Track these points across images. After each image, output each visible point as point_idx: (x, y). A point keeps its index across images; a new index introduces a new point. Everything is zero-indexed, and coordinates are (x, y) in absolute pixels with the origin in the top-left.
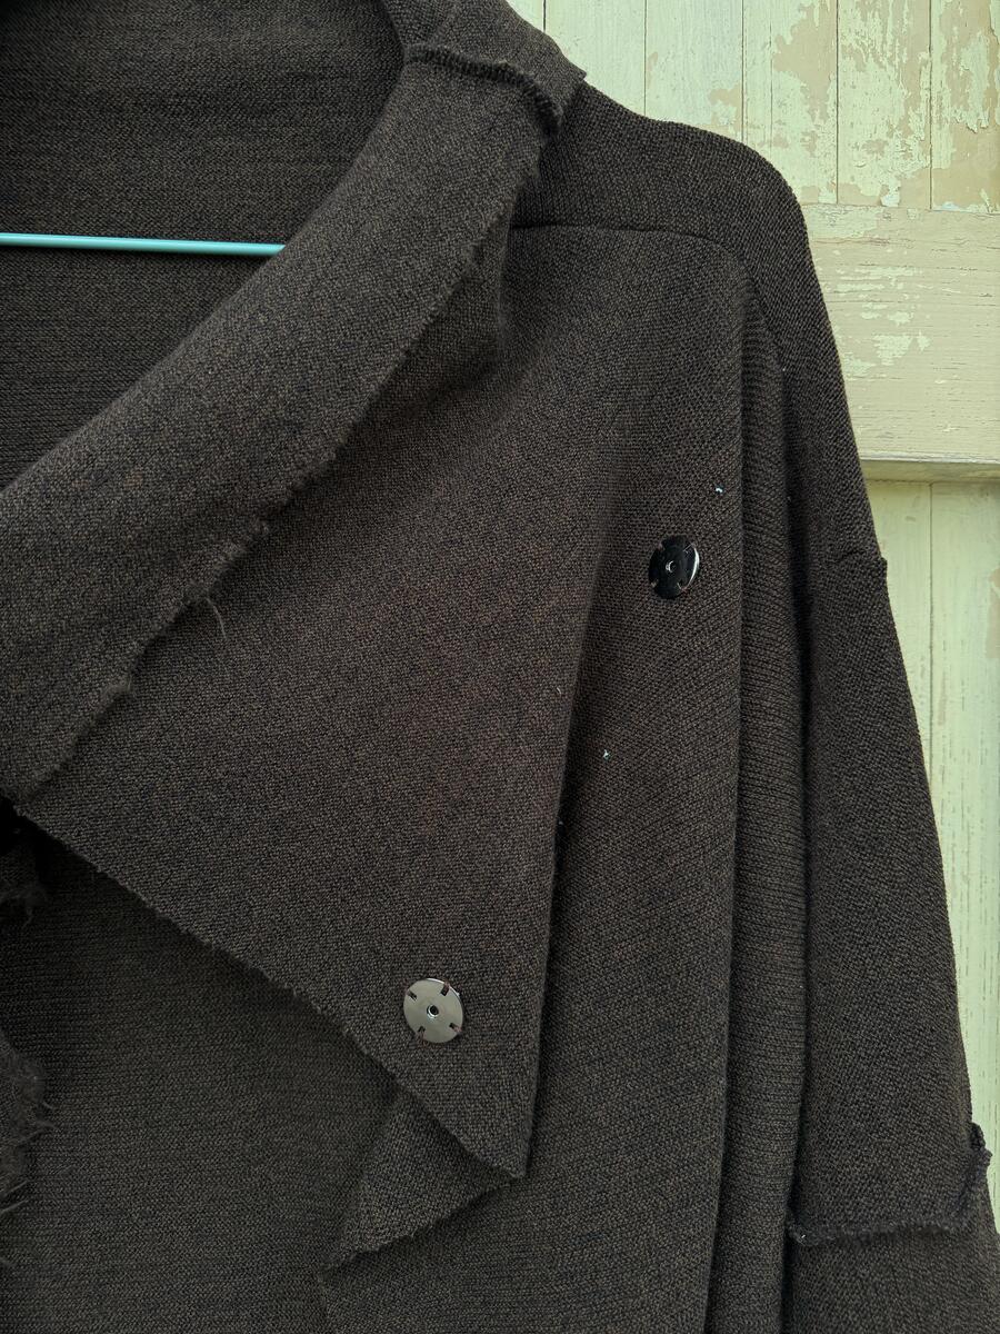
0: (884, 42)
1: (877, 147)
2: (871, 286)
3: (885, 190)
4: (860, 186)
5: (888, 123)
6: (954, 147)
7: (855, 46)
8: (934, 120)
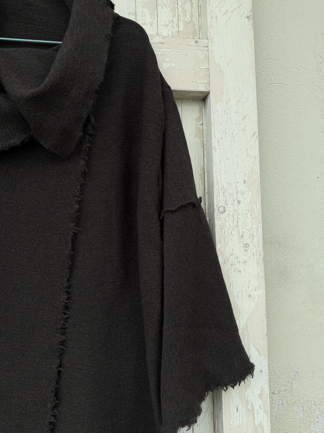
0: (167, 3)
1: (166, 26)
2: (161, 53)
3: (169, 35)
4: (163, 34)
5: (169, 21)
6: (184, 26)
7: (161, 3)
8: (179, 20)
